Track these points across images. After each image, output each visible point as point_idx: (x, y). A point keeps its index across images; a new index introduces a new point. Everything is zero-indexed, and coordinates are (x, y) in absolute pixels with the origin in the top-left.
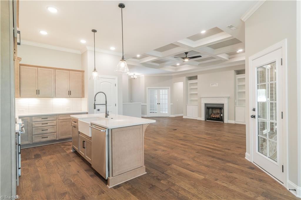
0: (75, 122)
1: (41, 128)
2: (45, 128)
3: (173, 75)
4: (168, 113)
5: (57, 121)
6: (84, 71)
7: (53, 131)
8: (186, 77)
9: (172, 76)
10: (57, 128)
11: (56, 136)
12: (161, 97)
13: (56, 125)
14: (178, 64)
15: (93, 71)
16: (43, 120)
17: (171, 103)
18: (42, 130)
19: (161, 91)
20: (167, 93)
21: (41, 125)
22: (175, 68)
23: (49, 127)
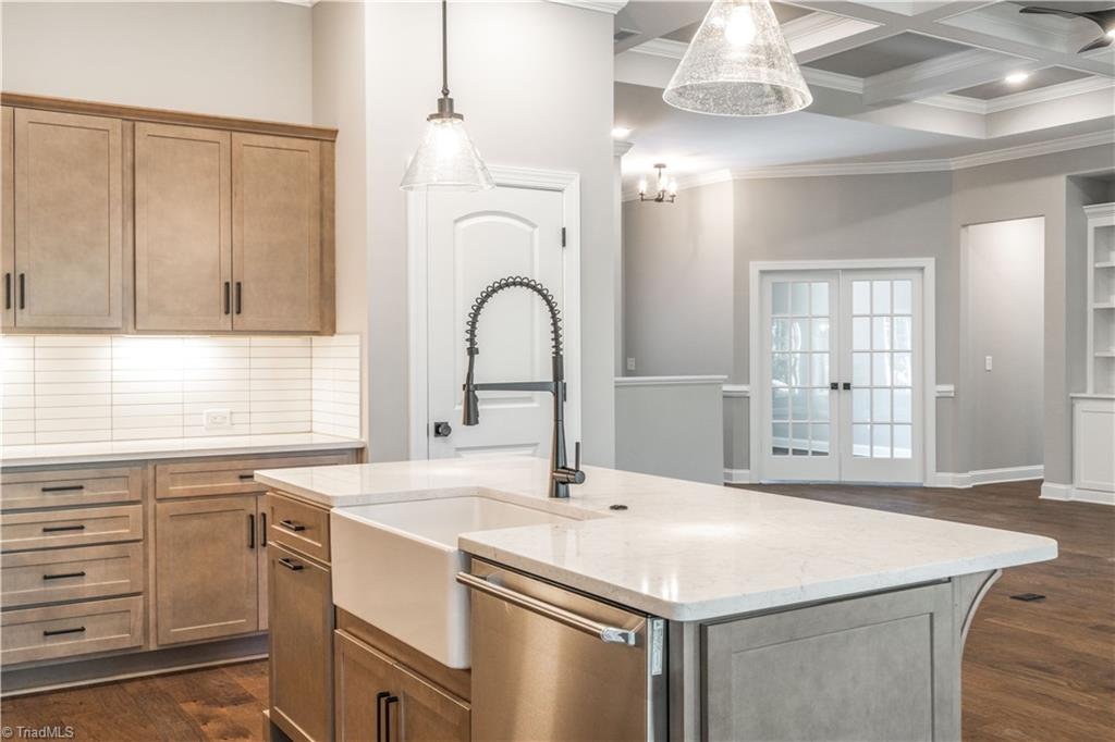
0: (300, 529)
1: (39, 558)
2: (66, 561)
3: (955, 164)
4: (913, 454)
5: (151, 513)
6: (335, 132)
7: (121, 583)
8: (1070, 178)
9: (949, 173)
10: (146, 560)
11: (139, 624)
12: (860, 339)
13: (144, 540)
14: (1016, 78)
15: (432, 117)
16: (52, 499)
17: (938, 382)
18: (46, 578)
19: (860, 288)
20: (904, 304)
21: (36, 539)
22: (981, 106)
23: (93, 552)
